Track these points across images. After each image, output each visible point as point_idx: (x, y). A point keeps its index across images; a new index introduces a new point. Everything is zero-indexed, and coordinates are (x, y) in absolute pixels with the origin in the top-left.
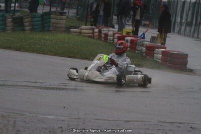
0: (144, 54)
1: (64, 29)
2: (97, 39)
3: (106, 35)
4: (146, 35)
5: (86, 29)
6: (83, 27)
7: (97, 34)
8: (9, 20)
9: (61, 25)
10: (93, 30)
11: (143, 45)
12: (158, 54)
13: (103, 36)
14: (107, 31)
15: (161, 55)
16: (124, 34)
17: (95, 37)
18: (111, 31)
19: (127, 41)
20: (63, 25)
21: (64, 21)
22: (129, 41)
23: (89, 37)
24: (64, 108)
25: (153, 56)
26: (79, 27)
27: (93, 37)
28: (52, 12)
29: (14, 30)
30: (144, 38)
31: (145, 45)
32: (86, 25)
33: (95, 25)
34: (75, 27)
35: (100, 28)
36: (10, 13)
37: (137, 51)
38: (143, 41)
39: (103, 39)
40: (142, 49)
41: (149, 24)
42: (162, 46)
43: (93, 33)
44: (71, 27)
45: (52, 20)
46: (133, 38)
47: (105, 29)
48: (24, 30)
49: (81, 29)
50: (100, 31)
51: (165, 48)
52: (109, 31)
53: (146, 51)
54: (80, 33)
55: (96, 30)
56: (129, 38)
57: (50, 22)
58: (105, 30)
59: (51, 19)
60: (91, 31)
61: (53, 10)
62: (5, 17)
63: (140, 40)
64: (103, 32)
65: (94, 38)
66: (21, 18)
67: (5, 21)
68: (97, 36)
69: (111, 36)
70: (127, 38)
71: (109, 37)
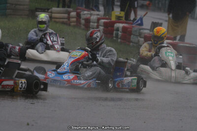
1: (27, 13)
2: (74, 26)
3: (88, 21)
4: (144, 20)
5: (58, 12)
6: (55, 9)
7: (75, 19)
9: (22, 7)
10: (69, 13)
11: (140, 35)
13: (83, 22)
14: (89, 16)
16: (113, 19)
17: (72, 24)
18: (94, 15)
19: (118, 30)
20: (25, 7)
22: (120, 29)
23: (63, 23)
24: (28, 124)
26: (48, 9)
27: (68, 24)
30: (141, 24)
31: (143, 35)
32: (58, 7)
35: (79, 11)
37: (131, 44)
38: (140, 29)
39: (83, 27)
40: (139, 41)
41: (149, 4)
43: (69, 18)
44: (37, 10)
46: (125, 25)
47: (85, 12)
49: (51, 12)
50: (78, 15)
52: (91, 14)
55: (73, 14)
56: (121, 25)
57: (6, 3)
58: (85, 14)
60: (66, 15)
63: (136, 28)
64: (83, 17)
65: (70, 25)
68: (74, 22)
69: (95, 23)
70: (117, 25)
71: (91, 24)
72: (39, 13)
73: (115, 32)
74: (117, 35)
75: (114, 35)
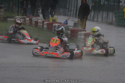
0: (70, 36)
1: (3, 19)
2: (28, 25)
3: (37, 23)
4: (68, 21)
6: (17, 17)
10: (25, 19)
11: (68, 29)
12: (81, 35)
13: (34, 23)
14: (37, 20)
15: (83, 37)
16: (51, 21)
19: (55, 27)
21: (3, 13)
25: (77, 37)
26: (14, 17)
27: (24, 24)
30: (67, 24)
31: (70, 29)
32: (18, 15)
34: (11, 17)
35: (30, 17)
39: (34, 26)
40: (67, 32)
42: (83, 29)
43: (25, 21)
44: (8, 17)
47: (35, 18)
49: (15, 19)
50: (31, 20)
51: (85, 31)
53: (71, 34)
55: (27, 19)
56: (57, 25)
60: (23, 20)
64: (33, 20)
65: (26, 25)
68: (28, 23)
69: (40, 23)
70: (54, 24)
71: (39, 24)
72: (9, 19)
73: (53, 28)
74: (55, 29)
75: (53, 30)
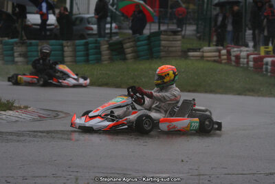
1: (180, 54)
2: (225, 63)
3: (238, 57)
5: (209, 51)
6: (206, 48)
7: (225, 57)
8: (104, 47)
9: (174, 49)
10: (219, 51)
13: (233, 58)
14: (239, 52)
16: (262, 54)
17: (223, 61)
18: (244, 51)
19: (267, 64)
20: (178, 48)
21: (179, 42)
22: (270, 64)
23: (215, 61)
26: (200, 49)
27: (219, 62)
28: (161, 32)
29: (111, 60)
32: (209, 46)
33: (222, 45)
34: (195, 50)
35: (229, 48)
36: (104, 37)
39: (233, 63)
43: (220, 56)
44: (189, 50)
45: (163, 42)
46: (274, 59)
47: (235, 49)
48: (125, 59)
49: (203, 52)
50: (229, 53)
52: (241, 51)
54: (202, 57)
55: (224, 52)
56: (270, 60)
57: (160, 46)
58: (235, 51)
59: (160, 40)
60: (217, 54)
61: (163, 28)
62: (99, 43)
64: (233, 54)
65: (221, 63)
66: (121, 43)
67: (99, 49)
68: (224, 59)
69: (245, 59)
70: (266, 60)
71: (242, 60)
72: (191, 54)
73: (264, 66)
74: (267, 69)
75: (264, 69)
